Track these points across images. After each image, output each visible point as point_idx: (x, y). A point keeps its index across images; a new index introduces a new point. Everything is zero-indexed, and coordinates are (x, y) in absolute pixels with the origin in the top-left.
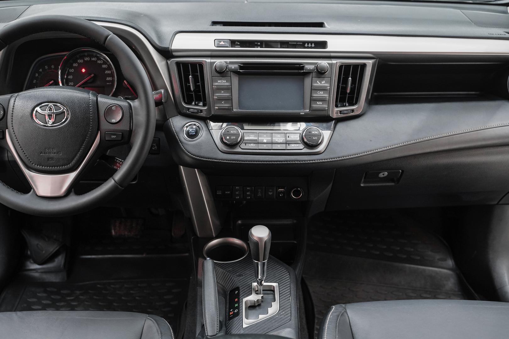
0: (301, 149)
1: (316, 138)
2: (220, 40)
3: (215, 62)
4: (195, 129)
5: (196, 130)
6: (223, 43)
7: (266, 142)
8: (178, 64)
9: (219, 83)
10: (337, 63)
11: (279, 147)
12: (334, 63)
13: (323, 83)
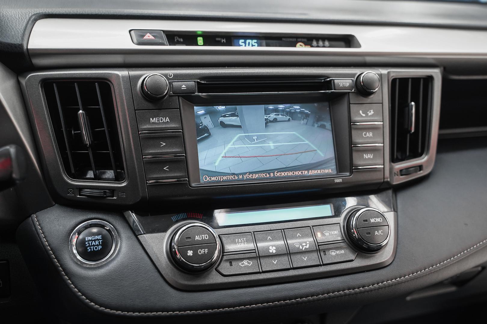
0: (352, 261)
1: (380, 232)
2: (141, 33)
3: (141, 76)
4: (99, 237)
5: (104, 238)
6: (151, 37)
7: (274, 251)
8: (46, 83)
9: (154, 123)
10: (389, 73)
11: (305, 260)
12: (384, 74)
13: (370, 114)
